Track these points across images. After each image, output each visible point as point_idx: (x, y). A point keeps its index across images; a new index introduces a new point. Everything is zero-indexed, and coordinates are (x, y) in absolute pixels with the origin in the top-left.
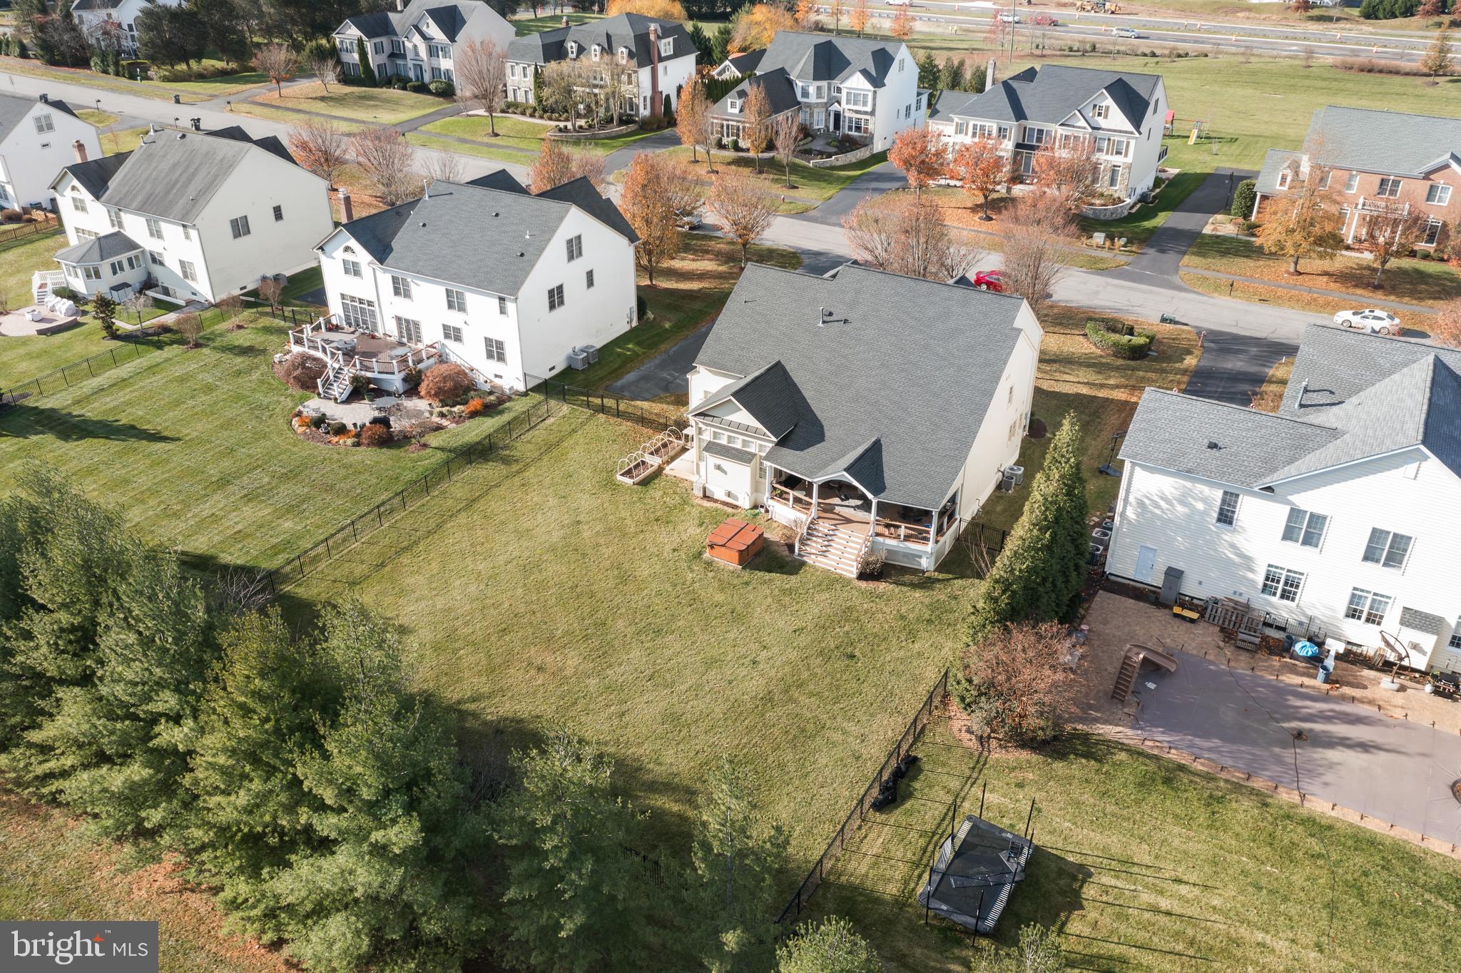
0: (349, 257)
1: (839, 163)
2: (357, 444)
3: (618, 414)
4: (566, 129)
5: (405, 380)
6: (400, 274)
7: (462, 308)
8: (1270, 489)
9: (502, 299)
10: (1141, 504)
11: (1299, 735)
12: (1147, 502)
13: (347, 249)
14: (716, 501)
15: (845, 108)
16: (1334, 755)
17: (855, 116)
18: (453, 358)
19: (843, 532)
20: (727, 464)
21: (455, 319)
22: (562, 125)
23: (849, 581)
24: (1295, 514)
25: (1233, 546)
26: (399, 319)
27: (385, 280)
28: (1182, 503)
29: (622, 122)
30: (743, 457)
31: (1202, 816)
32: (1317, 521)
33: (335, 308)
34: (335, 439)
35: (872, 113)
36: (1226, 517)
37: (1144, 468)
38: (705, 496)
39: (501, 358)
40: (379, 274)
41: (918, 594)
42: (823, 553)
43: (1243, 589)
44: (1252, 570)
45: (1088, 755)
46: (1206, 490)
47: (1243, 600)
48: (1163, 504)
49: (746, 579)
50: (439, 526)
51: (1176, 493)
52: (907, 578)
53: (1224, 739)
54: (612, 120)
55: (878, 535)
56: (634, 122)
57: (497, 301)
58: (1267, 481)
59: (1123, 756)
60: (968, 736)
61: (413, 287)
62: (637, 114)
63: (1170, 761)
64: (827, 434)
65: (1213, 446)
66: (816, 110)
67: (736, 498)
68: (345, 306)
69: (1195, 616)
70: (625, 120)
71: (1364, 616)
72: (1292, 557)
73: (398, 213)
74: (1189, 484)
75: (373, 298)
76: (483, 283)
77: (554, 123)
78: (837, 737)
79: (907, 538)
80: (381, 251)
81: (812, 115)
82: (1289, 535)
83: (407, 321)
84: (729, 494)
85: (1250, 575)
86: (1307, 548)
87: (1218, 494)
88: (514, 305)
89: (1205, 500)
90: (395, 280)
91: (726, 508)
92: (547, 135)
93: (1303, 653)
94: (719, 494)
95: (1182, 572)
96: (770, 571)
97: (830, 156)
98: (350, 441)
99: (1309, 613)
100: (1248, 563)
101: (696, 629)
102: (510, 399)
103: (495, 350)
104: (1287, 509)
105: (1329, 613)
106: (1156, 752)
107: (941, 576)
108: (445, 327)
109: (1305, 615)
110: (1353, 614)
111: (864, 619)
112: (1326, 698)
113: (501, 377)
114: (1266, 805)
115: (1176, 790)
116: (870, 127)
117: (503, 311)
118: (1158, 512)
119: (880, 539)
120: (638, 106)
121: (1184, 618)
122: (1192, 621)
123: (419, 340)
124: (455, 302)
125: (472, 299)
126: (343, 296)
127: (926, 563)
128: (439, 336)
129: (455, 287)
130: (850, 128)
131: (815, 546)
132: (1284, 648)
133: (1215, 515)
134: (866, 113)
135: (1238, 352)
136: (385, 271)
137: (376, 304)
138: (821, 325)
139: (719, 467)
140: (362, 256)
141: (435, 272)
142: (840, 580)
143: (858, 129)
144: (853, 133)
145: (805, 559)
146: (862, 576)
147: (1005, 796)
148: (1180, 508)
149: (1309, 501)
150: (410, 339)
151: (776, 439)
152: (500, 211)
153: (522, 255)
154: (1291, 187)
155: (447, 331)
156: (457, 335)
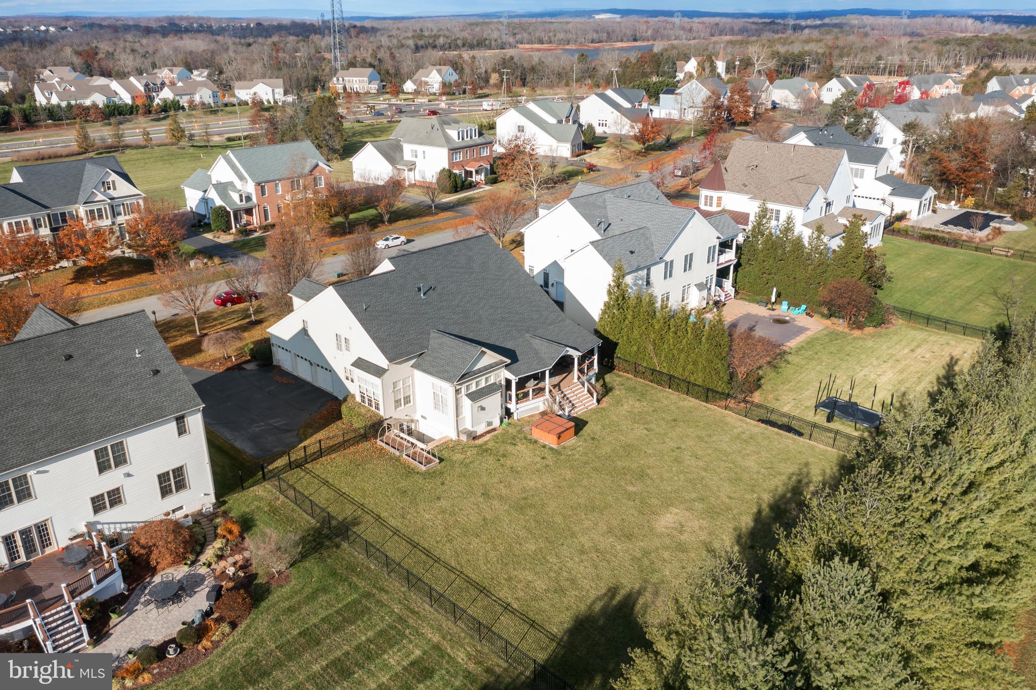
7: (121, 460)
9: (180, 420)
14: (482, 436)
20: (485, 402)
21: (110, 481)
24: (666, 265)
28: (635, 285)
36: (648, 283)
38: (474, 438)
39: (181, 485)
46: (641, 273)
57: (174, 424)
61: (35, 481)
67: (491, 424)
74: (636, 274)
82: (665, 277)
83: (25, 533)
84: (488, 424)
87: (646, 272)
89: (642, 278)
91: (490, 435)
94: (482, 428)
103: (173, 482)
108: (94, 500)
117: (182, 431)
123: (46, 542)
124: (110, 460)
125: (135, 442)
128: (88, 515)
129: (108, 444)
133: (645, 283)
139: (481, 408)
150: (31, 551)
151: (509, 361)
152: (67, 352)
153: (158, 371)
154: (247, 202)
155: (98, 504)
156: (115, 497)
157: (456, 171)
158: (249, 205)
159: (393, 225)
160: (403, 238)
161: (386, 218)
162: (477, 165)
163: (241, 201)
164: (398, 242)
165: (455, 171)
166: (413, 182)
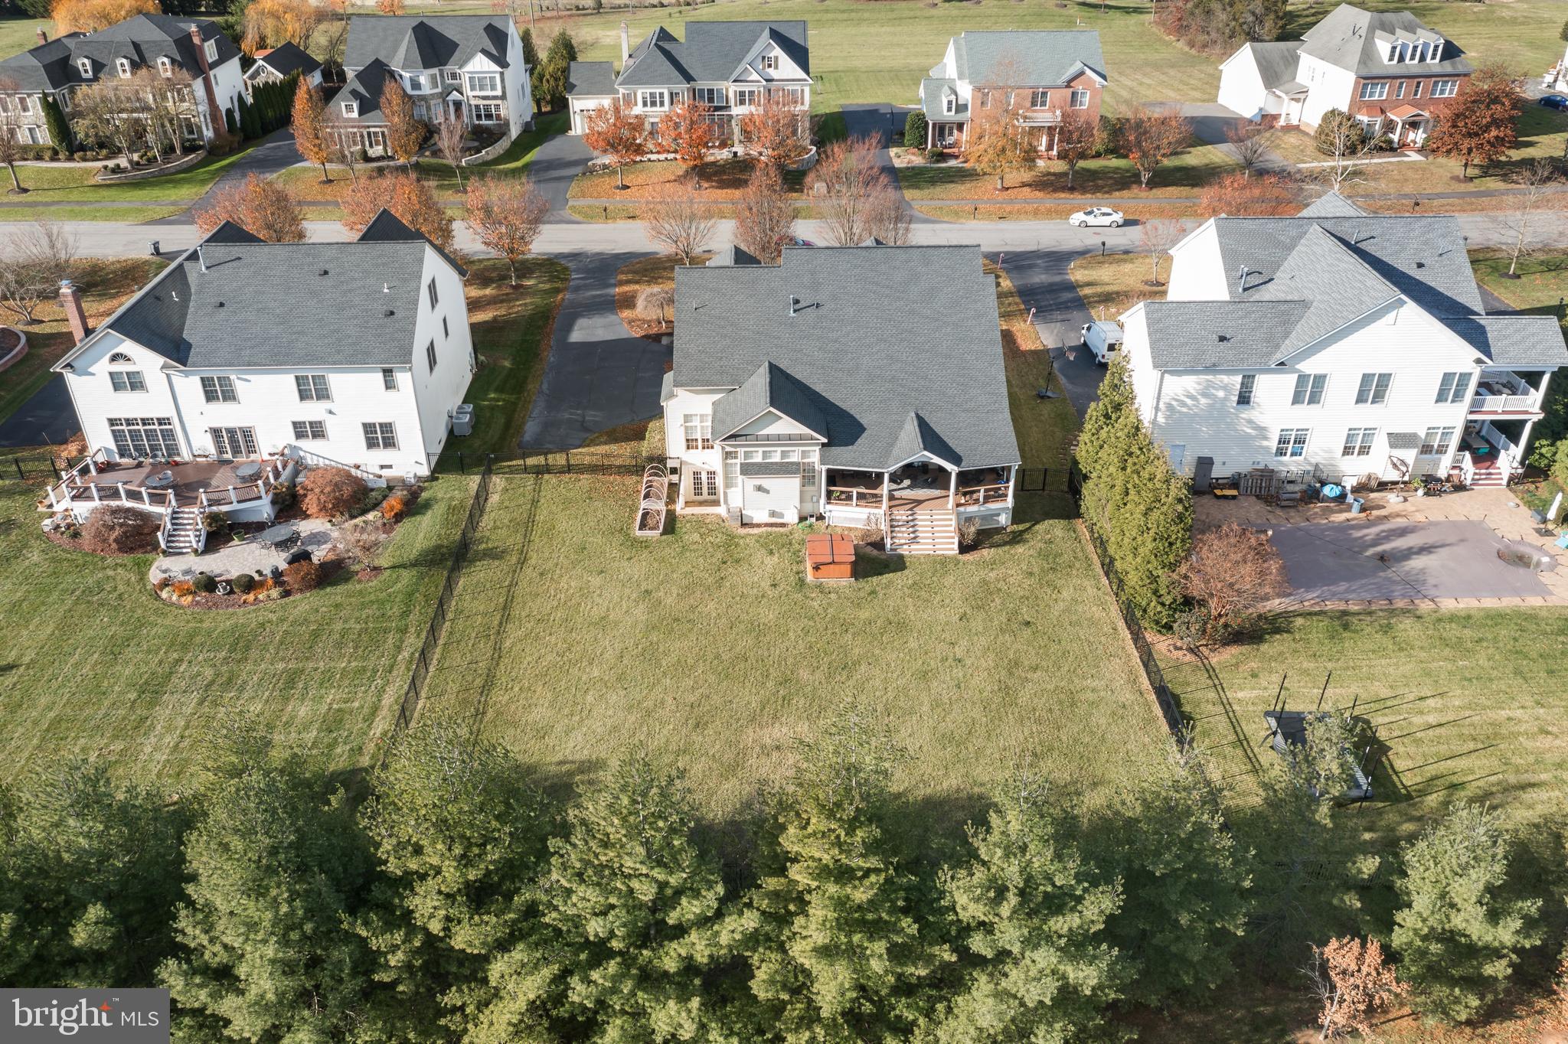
0: (120, 367)
1: (490, 157)
2: (287, 594)
3: (569, 469)
4: (117, 170)
5: (273, 502)
6: (214, 373)
7: (323, 394)
8: (1282, 364)
9: (387, 372)
10: (1170, 407)
11: (1382, 558)
12: (1174, 403)
13: (115, 358)
14: (758, 526)
15: (471, 95)
16: (1416, 563)
17: (482, 102)
18: (310, 461)
19: (922, 515)
20: (766, 482)
21: (312, 411)
22: (111, 164)
23: (953, 558)
24: (1302, 379)
25: (1250, 421)
26: (216, 433)
27: (189, 386)
28: (1205, 395)
29: (188, 150)
30: (784, 469)
31: (1387, 642)
32: (1320, 380)
33: (99, 440)
34: (251, 597)
35: (503, 97)
36: (1244, 399)
37: (1172, 373)
38: (743, 525)
39: (390, 443)
40: (178, 380)
41: (1020, 549)
42: (914, 540)
43: (1259, 458)
44: (1266, 438)
45: (1278, 631)
46: (1225, 378)
47: (1261, 466)
48: (1189, 402)
49: (868, 588)
50: (497, 648)
51: (1198, 387)
52: (997, 538)
53: (1348, 580)
54: (172, 149)
55: (958, 505)
56: (200, 147)
57: (381, 375)
58: (1279, 356)
59: (1299, 621)
60: (1181, 653)
61: (240, 387)
62: (201, 137)
63: (1332, 611)
64: (864, 421)
65: (1222, 339)
66: (432, 102)
67: (781, 516)
68: (117, 436)
69: (1234, 492)
70: (189, 148)
71: (1356, 451)
72: (1301, 417)
73: (158, 298)
74: (1210, 377)
75: (168, 412)
76: (354, 358)
77: (99, 164)
78: (1090, 696)
79: (987, 499)
80: (177, 351)
81: (428, 108)
82: (1297, 399)
83: (231, 432)
84: (773, 514)
85: (1265, 443)
86: (1312, 406)
87: (1239, 379)
88: (408, 375)
89: (1225, 388)
90: (206, 382)
91: (775, 529)
92: (98, 179)
93: (1332, 495)
94: (760, 516)
95: (1211, 459)
96: (881, 574)
97: (479, 151)
98: (275, 593)
99: (1313, 461)
100: (1262, 432)
101: (877, 652)
102: (422, 489)
103: (380, 435)
104: (1296, 376)
105: (1326, 455)
106: (1317, 609)
107: (1021, 527)
108: (296, 425)
109: (1310, 464)
110: (1347, 451)
111: (1000, 585)
112: (1370, 524)
113: (390, 467)
114: (1419, 617)
115: (1356, 632)
116: (503, 113)
117: (390, 385)
118: (1184, 410)
119: (962, 509)
120: (199, 128)
121: (1225, 497)
122: (1234, 497)
123: (251, 448)
124: (312, 390)
125: (338, 381)
126: (112, 422)
127: (1003, 519)
128: (289, 437)
129: (309, 371)
130: (479, 117)
131: (903, 535)
132: (1312, 495)
133: (1236, 398)
134: (495, 98)
135: (1030, 267)
136: (187, 374)
137: (176, 421)
138: (792, 314)
139: (759, 488)
140: (146, 361)
141: (272, 358)
142: (944, 561)
143: (489, 116)
144: (484, 122)
145: (900, 551)
146: (964, 549)
147: (1253, 688)
148: (1203, 401)
149: (1310, 367)
150: (236, 451)
151: (825, 440)
152: (327, 267)
153: (392, 313)
154: (957, 112)
155: (300, 430)
156: (317, 431)
157: (1363, 118)
158: (960, 118)
159: (1154, 191)
160: (1118, 217)
161: (1145, 177)
162: (1409, 111)
163: (950, 109)
164: (1107, 221)
165: (1359, 117)
166: (1295, 122)
